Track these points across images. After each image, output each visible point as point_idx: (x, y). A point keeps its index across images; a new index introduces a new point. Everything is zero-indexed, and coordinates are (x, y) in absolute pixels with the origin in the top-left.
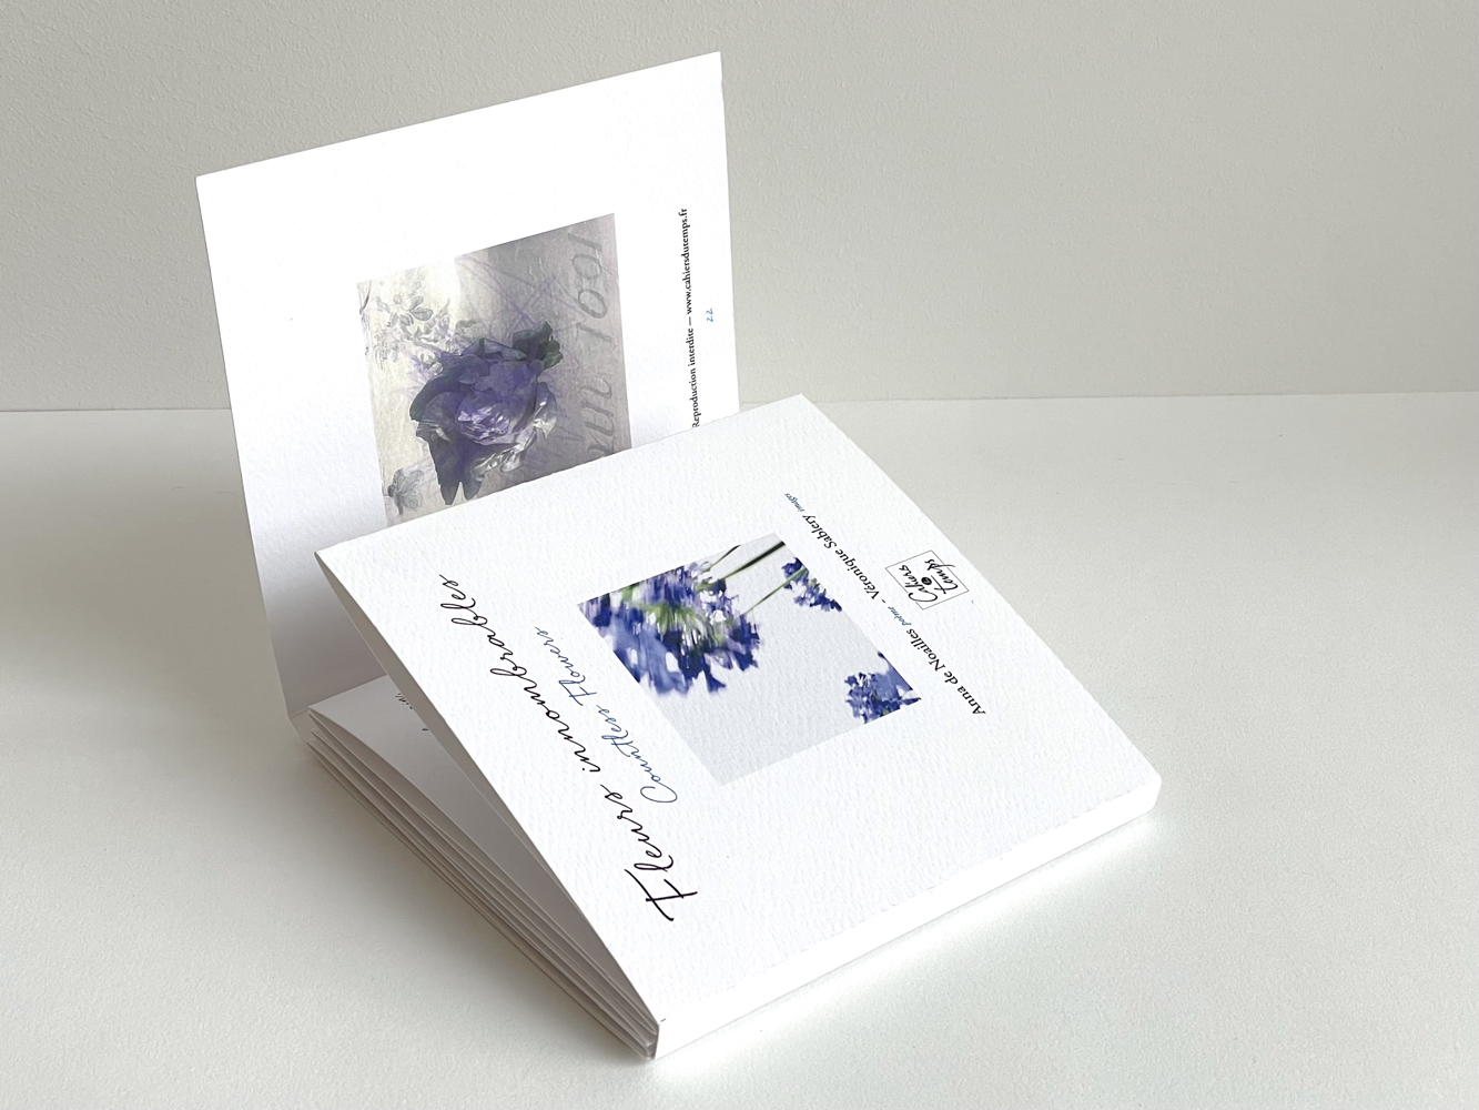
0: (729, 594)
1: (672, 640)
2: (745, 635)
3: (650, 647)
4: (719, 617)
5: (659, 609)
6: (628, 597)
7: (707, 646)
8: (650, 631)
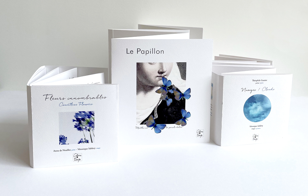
0: (87, 131)
1: (83, 119)
2: (80, 129)
3: (83, 116)
4: (84, 127)
5: (89, 121)
6: (93, 118)
7: (80, 123)
8: (86, 118)
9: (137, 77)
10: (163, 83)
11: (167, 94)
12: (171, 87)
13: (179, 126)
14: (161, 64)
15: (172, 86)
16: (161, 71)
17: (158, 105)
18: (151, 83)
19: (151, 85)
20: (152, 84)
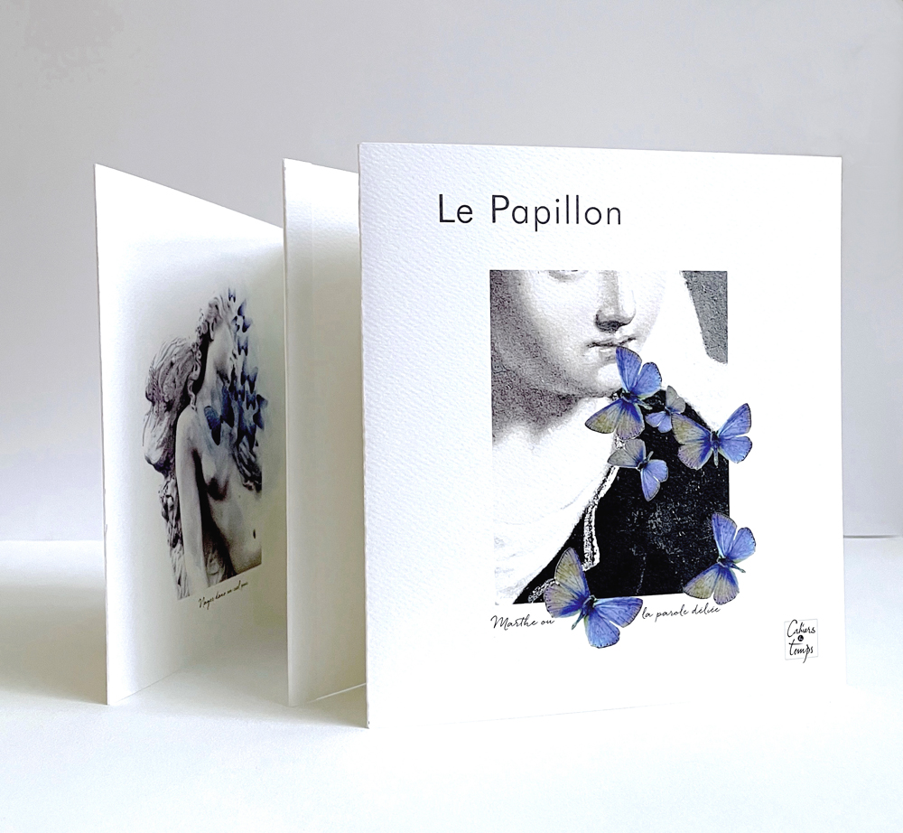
9: (493, 348)
10: (619, 377)
11: (642, 437)
12: (659, 401)
13: (701, 603)
14: (610, 277)
15: (662, 394)
16: (609, 313)
17: (602, 494)
18: (564, 376)
19: (563, 391)
20: (567, 382)
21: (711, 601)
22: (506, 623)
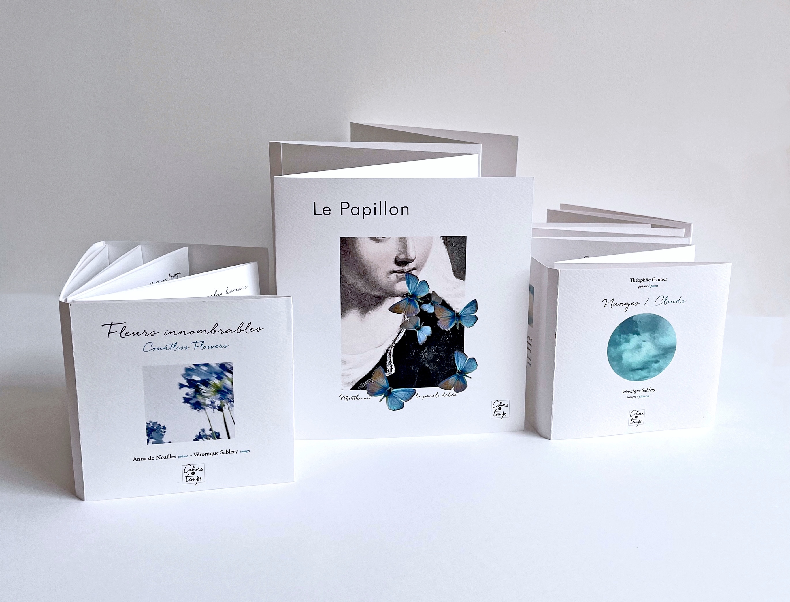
0: (216, 410)
1: (205, 383)
2: (198, 406)
3: (205, 375)
4: (208, 402)
5: (219, 386)
6: (228, 379)
7: (198, 392)
8: (212, 378)
9: (341, 274)
10: (407, 287)
11: (418, 315)
12: (428, 298)
14: (403, 241)
16: (402, 257)
17: (397, 342)
18: (378, 287)
19: (378, 294)
20: (379, 290)
21: (452, 391)
22: (346, 398)
